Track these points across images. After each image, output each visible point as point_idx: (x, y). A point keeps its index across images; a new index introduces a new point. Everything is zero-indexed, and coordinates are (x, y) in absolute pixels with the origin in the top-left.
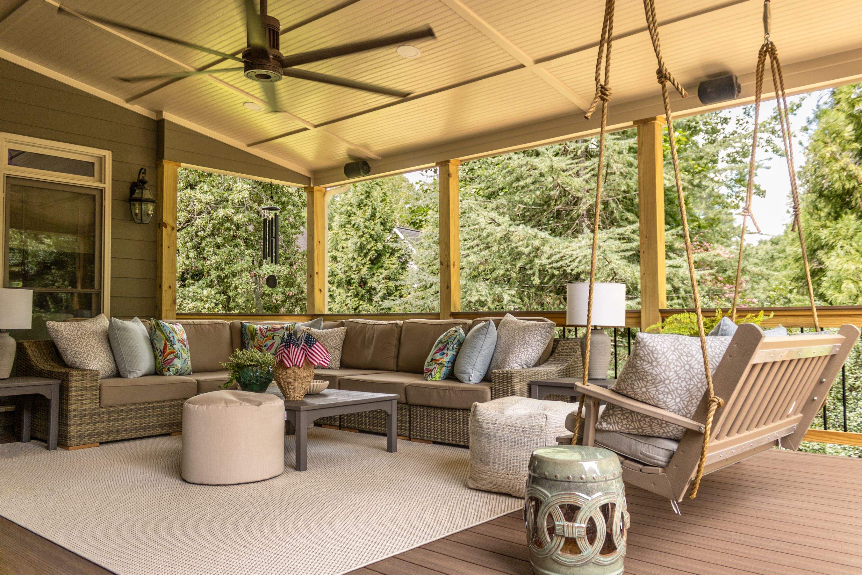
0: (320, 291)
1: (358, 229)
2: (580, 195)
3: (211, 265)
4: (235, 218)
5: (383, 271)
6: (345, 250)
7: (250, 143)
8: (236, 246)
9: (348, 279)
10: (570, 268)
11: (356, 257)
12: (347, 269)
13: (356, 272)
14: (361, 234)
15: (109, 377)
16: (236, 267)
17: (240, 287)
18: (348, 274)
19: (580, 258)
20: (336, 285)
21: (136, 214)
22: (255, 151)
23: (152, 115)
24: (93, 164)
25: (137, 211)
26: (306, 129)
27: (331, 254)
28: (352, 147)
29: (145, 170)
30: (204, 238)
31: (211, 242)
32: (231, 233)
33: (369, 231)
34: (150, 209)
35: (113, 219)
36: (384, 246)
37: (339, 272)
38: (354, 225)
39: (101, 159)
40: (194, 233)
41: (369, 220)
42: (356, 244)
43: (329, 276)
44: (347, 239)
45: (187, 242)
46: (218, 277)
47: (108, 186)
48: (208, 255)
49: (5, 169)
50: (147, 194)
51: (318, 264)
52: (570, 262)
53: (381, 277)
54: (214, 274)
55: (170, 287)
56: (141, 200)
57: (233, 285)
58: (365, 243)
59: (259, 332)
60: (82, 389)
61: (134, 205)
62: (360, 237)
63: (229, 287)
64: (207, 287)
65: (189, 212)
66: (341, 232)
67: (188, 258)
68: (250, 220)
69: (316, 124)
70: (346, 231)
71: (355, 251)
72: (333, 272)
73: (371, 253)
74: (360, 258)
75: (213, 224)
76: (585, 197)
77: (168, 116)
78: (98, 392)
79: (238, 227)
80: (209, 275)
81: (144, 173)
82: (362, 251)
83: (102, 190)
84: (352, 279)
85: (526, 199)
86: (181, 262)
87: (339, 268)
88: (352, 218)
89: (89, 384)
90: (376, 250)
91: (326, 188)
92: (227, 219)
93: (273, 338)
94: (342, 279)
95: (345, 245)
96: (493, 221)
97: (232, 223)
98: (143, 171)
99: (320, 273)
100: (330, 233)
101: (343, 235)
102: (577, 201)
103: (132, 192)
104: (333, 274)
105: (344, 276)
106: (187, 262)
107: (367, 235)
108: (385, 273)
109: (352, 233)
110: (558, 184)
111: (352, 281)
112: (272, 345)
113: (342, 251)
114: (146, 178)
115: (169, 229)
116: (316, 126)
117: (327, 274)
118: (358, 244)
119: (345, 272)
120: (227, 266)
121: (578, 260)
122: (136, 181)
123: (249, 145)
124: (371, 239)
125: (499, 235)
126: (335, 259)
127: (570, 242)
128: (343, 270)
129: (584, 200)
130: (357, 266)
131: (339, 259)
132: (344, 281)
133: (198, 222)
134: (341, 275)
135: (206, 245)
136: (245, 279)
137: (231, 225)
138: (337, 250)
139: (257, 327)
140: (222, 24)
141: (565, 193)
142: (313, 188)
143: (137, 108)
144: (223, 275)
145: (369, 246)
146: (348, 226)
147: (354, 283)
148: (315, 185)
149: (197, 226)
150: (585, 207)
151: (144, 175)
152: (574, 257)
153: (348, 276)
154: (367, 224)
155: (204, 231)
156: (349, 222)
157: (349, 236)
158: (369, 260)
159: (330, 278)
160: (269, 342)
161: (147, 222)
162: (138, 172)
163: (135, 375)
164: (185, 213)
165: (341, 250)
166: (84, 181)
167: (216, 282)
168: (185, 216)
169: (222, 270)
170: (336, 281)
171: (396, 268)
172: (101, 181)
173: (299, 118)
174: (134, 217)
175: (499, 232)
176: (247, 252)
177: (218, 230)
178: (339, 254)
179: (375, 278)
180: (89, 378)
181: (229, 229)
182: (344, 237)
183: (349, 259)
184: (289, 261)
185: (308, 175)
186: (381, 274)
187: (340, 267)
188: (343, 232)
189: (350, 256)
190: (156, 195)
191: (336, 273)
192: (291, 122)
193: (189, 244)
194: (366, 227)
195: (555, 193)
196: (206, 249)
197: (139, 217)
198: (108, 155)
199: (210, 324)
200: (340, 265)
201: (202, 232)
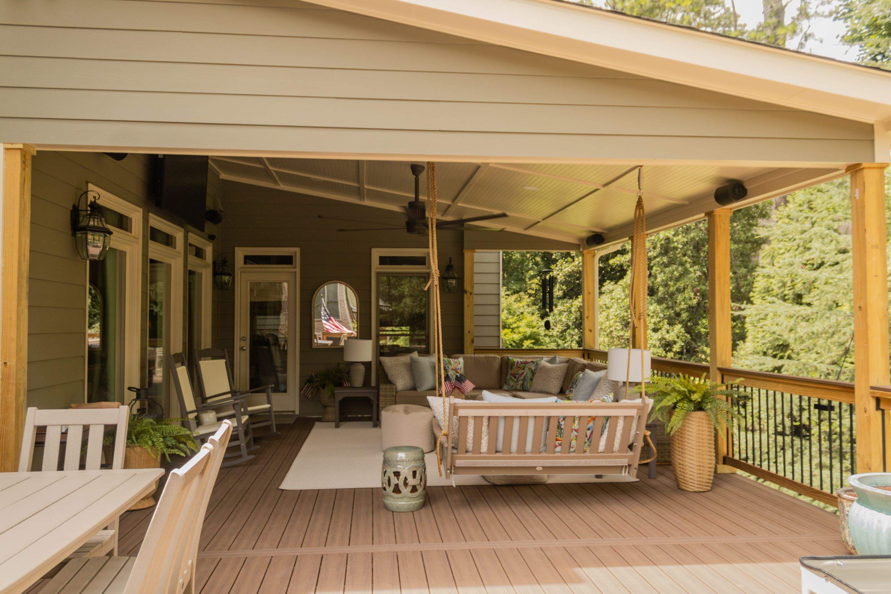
0: (591, 331)
7: (526, 227)
15: (410, 390)
21: (447, 287)
22: (531, 232)
24: (425, 257)
25: (447, 285)
49: (376, 268)
51: (588, 310)
55: (469, 332)
59: (516, 364)
60: (386, 396)
61: (445, 281)
78: (394, 398)
81: (451, 260)
89: (389, 394)
91: (594, 250)
93: (524, 369)
99: (590, 318)
112: (522, 374)
114: (452, 264)
115: (468, 294)
116: (543, 220)
123: (525, 229)
139: (516, 360)
142: (582, 252)
151: (451, 262)
160: (521, 372)
161: (454, 291)
162: (448, 260)
163: (421, 390)
166: (419, 269)
172: (429, 268)
174: (446, 289)
180: (389, 390)
185: (578, 243)
190: (459, 273)
199: (485, 358)
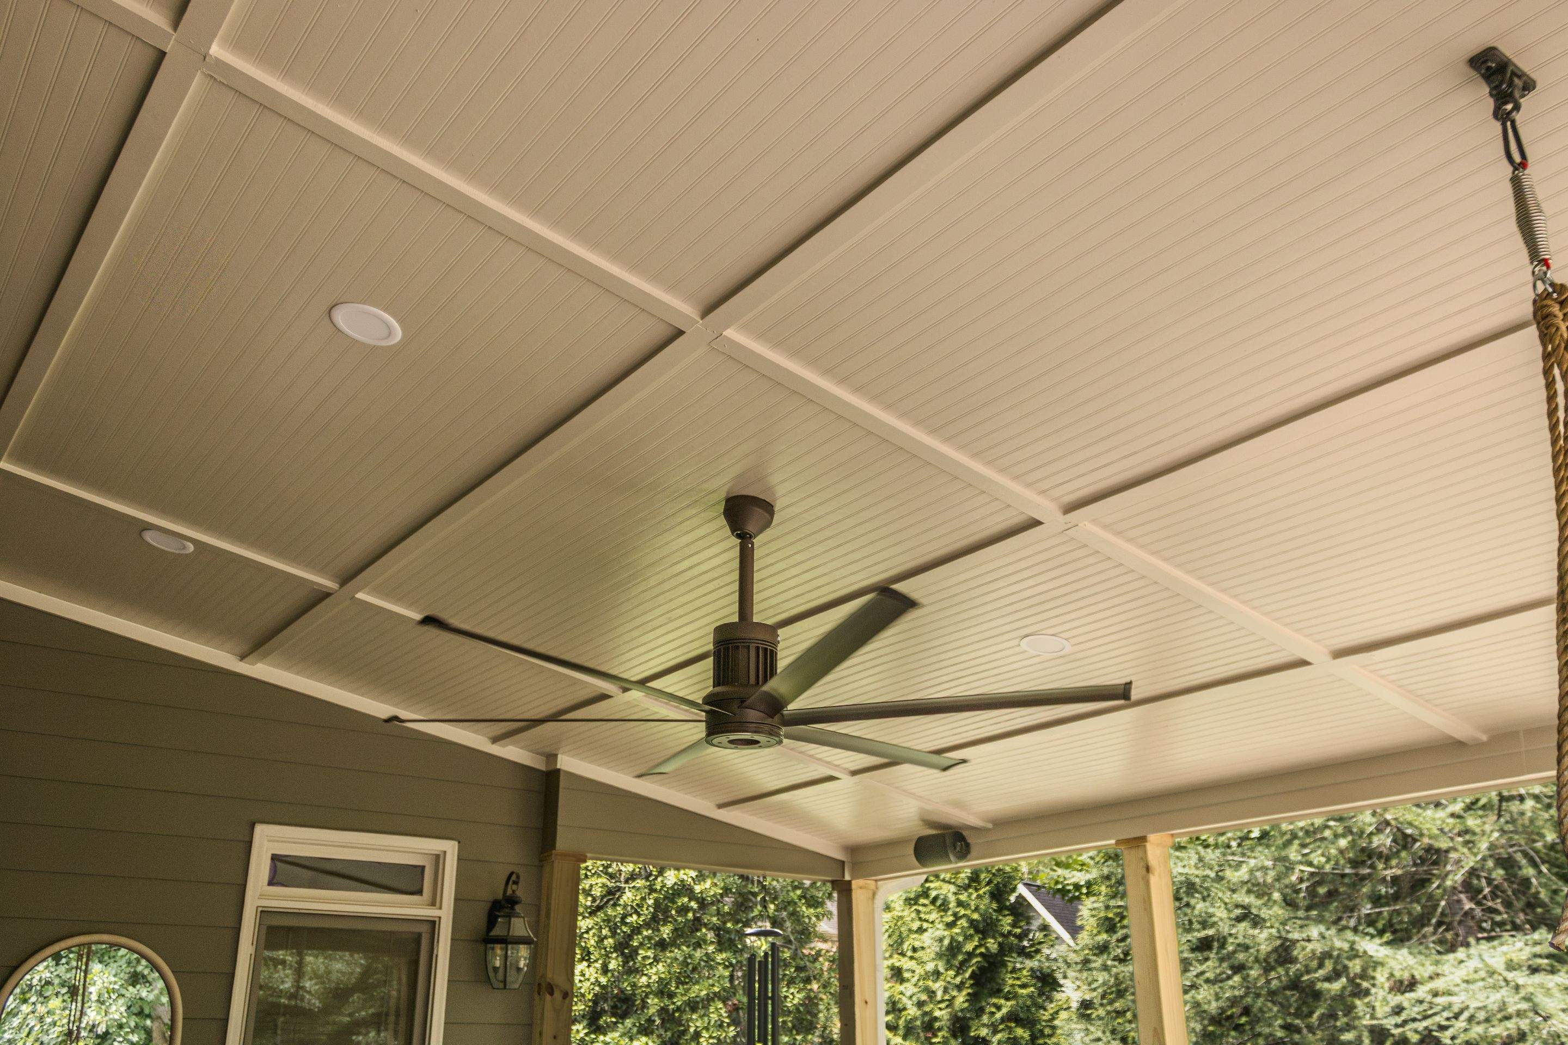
1: (944, 907)
2: (1443, 844)
3: (648, 986)
4: (698, 889)
5: (1002, 1001)
6: (919, 954)
7: (721, 802)
8: (698, 945)
9: (927, 1019)
10: (1449, 1033)
11: (941, 970)
12: (924, 997)
13: (943, 1005)
14: (951, 919)
16: (699, 990)
17: (705, 1034)
18: (927, 1009)
19: (1471, 1011)
20: (901, 1032)
21: (496, 969)
22: (730, 817)
23: (539, 764)
24: (423, 868)
25: (498, 964)
26: (831, 778)
27: (889, 962)
28: (928, 807)
29: (518, 877)
30: (636, 930)
31: (649, 938)
32: (690, 915)
33: (968, 912)
34: (522, 955)
35: (450, 981)
36: (1000, 944)
37: (909, 1003)
38: (935, 899)
39: (438, 859)
40: (618, 919)
41: (966, 888)
42: (941, 940)
43: (888, 1013)
44: (921, 930)
45: (606, 937)
46: (663, 1011)
47: (445, 914)
48: (645, 966)
49: (262, 896)
50: (519, 927)
52: (1448, 1019)
53: (998, 1015)
54: (654, 1004)
56: (504, 941)
57: (692, 1030)
58: (961, 939)
61: (493, 949)
62: (950, 925)
63: (684, 1032)
64: (639, 1032)
65: (611, 876)
66: (909, 914)
67: (605, 970)
68: (727, 890)
69: (853, 769)
70: (918, 912)
71: (939, 956)
72: (894, 1003)
73: (975, 961)
74: (952, 973)
75: (656, 900)
76: (1455, 849)
77: (567, 763)
79: (703, 903)
80: (644, 1005)
81: (516, 883)
82: (954, 956)
83: (433, 923)
84: (936, 1019)
85: (1317, 858)
86: (593, 980)
87: (908, 992)
88: (932, 885)
90: (981, 954)
91: (878, 881)
92: (683, 889)
94: (915, 1019)
95: (917, 944)
96: (1246, 915)
97: (692, 896)
98: (514, 878)
100: (887, 916)
101: (913, 920)
102: (1434, 857)
103: (491, 922)
104: (894, 1008)
105: (919, 1013)
106: (603, 980)
107: (963, 922)
108: (1007, 1006)
109: (932, 917)
110: (1387, 823)
111: (937, 1025)
113: (912, 958)
114: (519, 894)
115: (558, 995)
116: (854, 773)
117: (882, 1008)
118: (946, 942)
119: (920, 1004)
120: (681, 990)
121: (1466, 1015)
122: (500, 897)
123: (721, 806)
124: (972, 931)
125: (1265, 948)
126: (897, 974)
127: (1437, 963)
128: (914, 999)
129: (1453, 855)
130: (946, 990)
131: (906, 975)
132: (918, 1023)
133: (628, 897)
134: (912, 1011)
135: (641, 944)
136: (714, 1017)
137: (690, 900)
138: (903, 954)
140: (668, 615)
141: (1404, 840)
142: (849, 882)
143: (512, 752)
144: (672, 1007)
145: (969, 947)
146: (922, 901)
147: (940, 1029)
148: (854, 876)
149: (625, 906)
150: (1459, 877)
151: (515, 887)
152: (1456, 1009)
153: (925, 1014)
154: (963, 897)
155: (639, 915)
156: (925, 894)
157: (925, 925)
158: (971, 977)
159: (890, 1018)
161: (516, 986)
162: (504, 882)
164: (604, 880)
165: (909, 953)
166: (401, 906)
167: (658, 1022)
168: (604, 885)
169: (671, 996)
170: (901, 1022)
171: (1030, 996)
172: (433, 904)
173: (819, 759)
174: (491, 974)
175: (1264, 940)
176: (720, 957)
177: (666, 911)
178: (905, 963)
179: (985, 1019)
181: (684, 910)
182: (915, 925)
183: (926, 976)
184: (802, 975)
185: (839, 856)
186: (999, 1008)
187: (908, 994)
188: (914, 915)
189: (930, 967)
190: (536, 927)
191: (900, 1006)
192: (802, 765)
193: (609, 942)
194: (960, 904)
195: (1383, 841)
196: (641, 952)
197: (500, 975)
198: (450, 848)
200: (909, 988)
201: (635, 917)
